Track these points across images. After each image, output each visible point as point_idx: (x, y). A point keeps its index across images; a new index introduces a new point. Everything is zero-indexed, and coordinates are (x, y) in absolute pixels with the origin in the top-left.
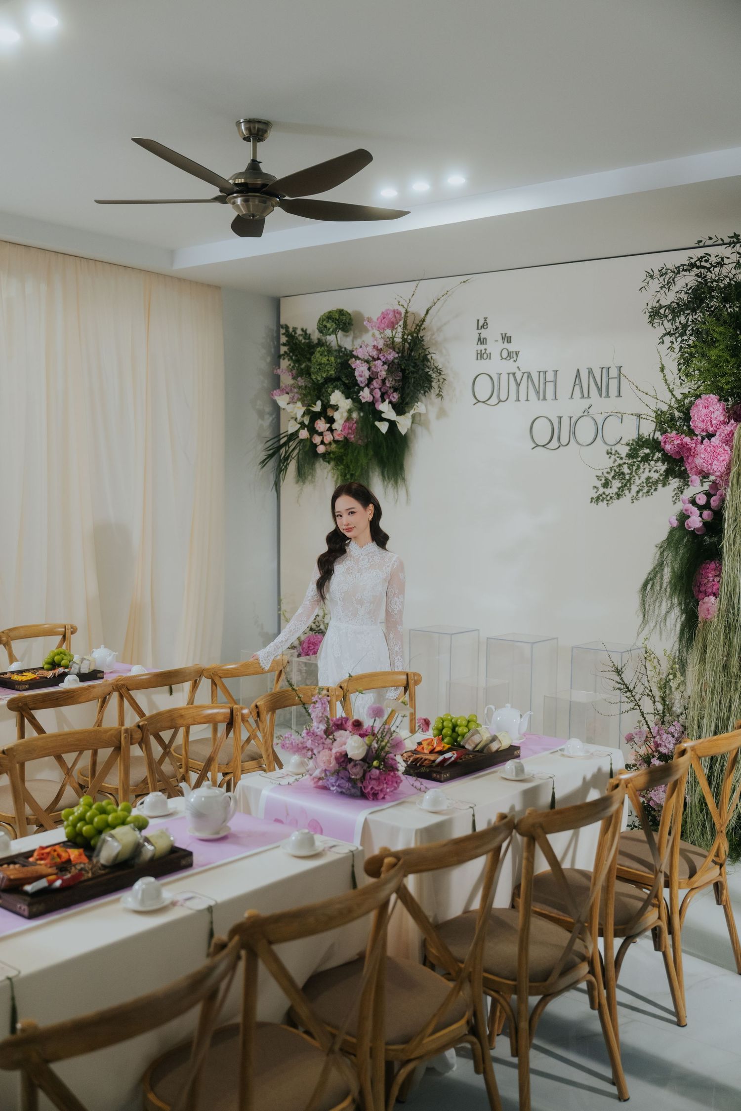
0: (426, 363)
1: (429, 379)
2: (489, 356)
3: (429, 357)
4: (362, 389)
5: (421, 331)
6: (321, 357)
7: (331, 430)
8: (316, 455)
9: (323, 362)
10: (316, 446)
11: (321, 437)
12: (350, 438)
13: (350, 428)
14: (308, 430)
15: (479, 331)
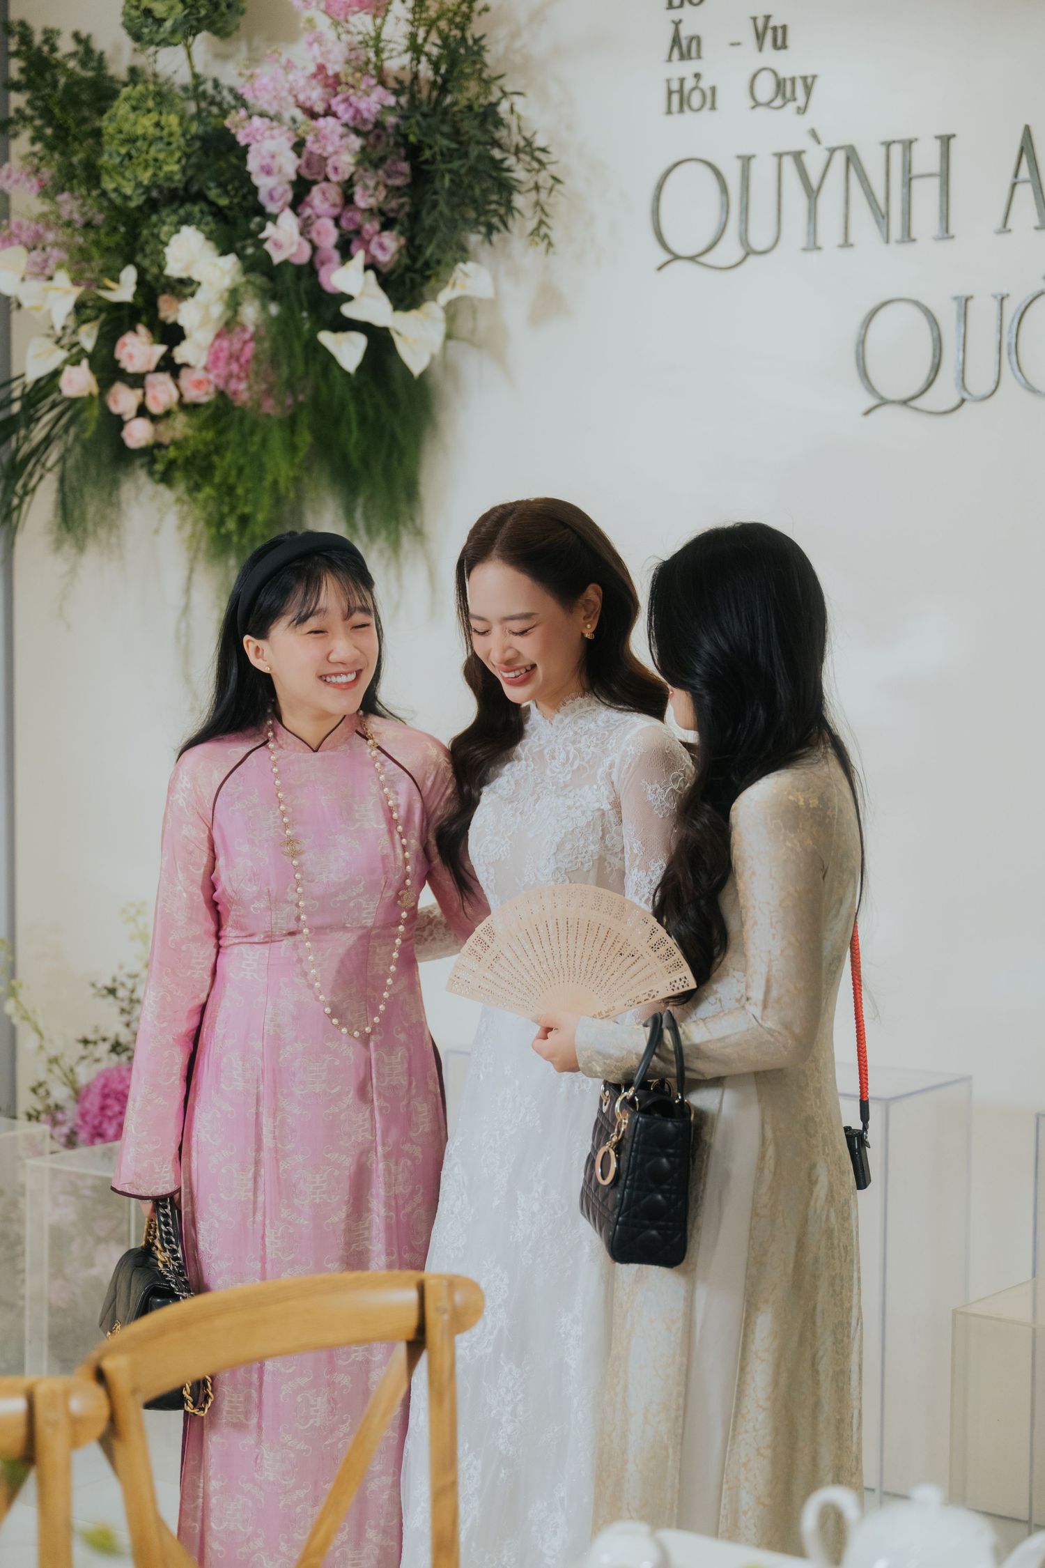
0: (491, 128)
1: (506, 188)
2: (711, 99)
3: (503, 108)
4: (274, 218)
5: (474, 16)
6: (132, 116)
7: (169, 366)
8: (123, 456)
9: (140, 131)
10: (118, 423)
11: (139, 392)
12: (235, 393)
13: (234, 357)
14: (92, 367)
15: (676, 14)
